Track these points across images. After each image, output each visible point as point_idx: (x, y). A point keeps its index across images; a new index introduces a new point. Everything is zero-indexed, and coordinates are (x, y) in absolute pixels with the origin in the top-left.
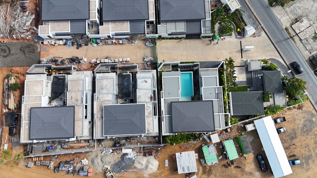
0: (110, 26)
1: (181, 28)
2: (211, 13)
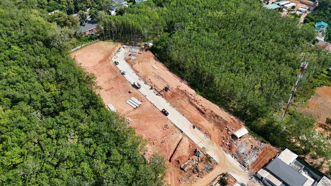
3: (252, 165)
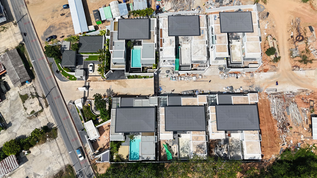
0: (198, 103)
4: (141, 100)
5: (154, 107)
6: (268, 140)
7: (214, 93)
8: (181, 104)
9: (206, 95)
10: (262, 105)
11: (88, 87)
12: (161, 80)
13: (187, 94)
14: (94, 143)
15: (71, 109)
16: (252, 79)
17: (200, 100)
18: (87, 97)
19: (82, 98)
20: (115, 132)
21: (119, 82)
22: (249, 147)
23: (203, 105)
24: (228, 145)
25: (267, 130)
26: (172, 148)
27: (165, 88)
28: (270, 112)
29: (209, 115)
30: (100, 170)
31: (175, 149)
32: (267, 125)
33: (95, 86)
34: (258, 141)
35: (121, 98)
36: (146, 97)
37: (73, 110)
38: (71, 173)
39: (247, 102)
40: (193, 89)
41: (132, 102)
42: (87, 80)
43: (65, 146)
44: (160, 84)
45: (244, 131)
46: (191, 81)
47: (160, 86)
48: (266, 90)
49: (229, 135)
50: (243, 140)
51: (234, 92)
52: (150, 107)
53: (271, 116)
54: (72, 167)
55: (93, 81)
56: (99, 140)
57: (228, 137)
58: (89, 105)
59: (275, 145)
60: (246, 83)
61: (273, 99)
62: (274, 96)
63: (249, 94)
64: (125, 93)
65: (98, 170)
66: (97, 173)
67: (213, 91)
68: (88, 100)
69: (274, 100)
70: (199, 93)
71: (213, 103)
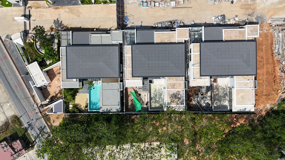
0: (177, 39)
1: (95, 39)
2: (60, 60)
3: (272, 37)
4: (99, 35)
5: (118, 45)
6: (264, 87)
7: (200, 25)
8: (154, 41)
9: (188, 28)
10: (262, 41)
11: (28, 17)
12: (128, 6)
13: (163, 26)
14: (43, 91)
15: (10, 47)
16: (253, 4)
17: (179, 36)
18: (28, 31)
19: (21, 32)
20: (67, 78)
21: (70, 9)
22: (240, 96)
23: (184, 42)
24: (213, 93)
25: (265, 73)
26: (141, 96)
27: (133, 19)
28: (272, 50)
29: (190, 55)
30: (54, 122)
31: (145, 97)
32: (266, 68)
33: (38, 16)
34: (253, 89)
35: (72, 33)
36: (107, 31)
37: (13, 47)
38: (18, 125)
39: (243, 37)
40: (171, 19)
41: (88, 39)
42: (27, 6)
43: (7, 94)
44: (126, 13)
45: (235, 77)
46: (169, 7)
47: (125, 15)
48: (270, 20)
49: (215, 81)
50: (233, 88)
51: (226, 23)
52: (112, 45)
53: (272, 56)
54: (18, 119)
55: (36, 8)
56: (50, 86)
57: (213, 83)
58: (32, 41)
59: (273, 92)
60: (245, 9)
61: (279, 32)
62: (280, 28)
63: (247, 26)
64: (78, 26)
65: (52, 122)
66: (51, 124)
67: (198, 22)
68: (30, 35)
69: (280, 34)
70: (178, 25)
71: (197, 39)
